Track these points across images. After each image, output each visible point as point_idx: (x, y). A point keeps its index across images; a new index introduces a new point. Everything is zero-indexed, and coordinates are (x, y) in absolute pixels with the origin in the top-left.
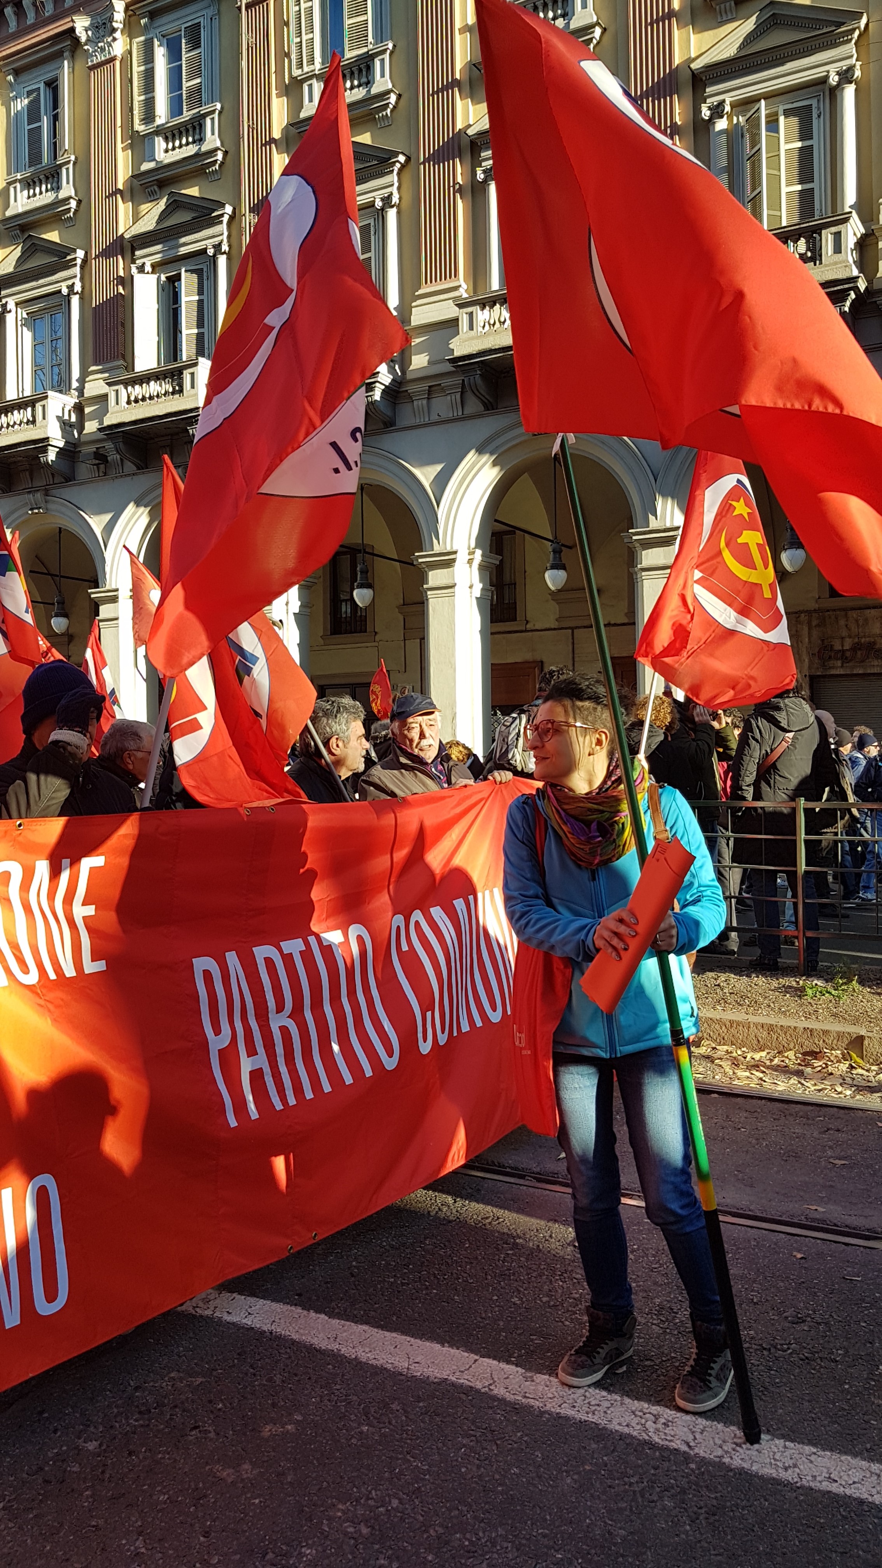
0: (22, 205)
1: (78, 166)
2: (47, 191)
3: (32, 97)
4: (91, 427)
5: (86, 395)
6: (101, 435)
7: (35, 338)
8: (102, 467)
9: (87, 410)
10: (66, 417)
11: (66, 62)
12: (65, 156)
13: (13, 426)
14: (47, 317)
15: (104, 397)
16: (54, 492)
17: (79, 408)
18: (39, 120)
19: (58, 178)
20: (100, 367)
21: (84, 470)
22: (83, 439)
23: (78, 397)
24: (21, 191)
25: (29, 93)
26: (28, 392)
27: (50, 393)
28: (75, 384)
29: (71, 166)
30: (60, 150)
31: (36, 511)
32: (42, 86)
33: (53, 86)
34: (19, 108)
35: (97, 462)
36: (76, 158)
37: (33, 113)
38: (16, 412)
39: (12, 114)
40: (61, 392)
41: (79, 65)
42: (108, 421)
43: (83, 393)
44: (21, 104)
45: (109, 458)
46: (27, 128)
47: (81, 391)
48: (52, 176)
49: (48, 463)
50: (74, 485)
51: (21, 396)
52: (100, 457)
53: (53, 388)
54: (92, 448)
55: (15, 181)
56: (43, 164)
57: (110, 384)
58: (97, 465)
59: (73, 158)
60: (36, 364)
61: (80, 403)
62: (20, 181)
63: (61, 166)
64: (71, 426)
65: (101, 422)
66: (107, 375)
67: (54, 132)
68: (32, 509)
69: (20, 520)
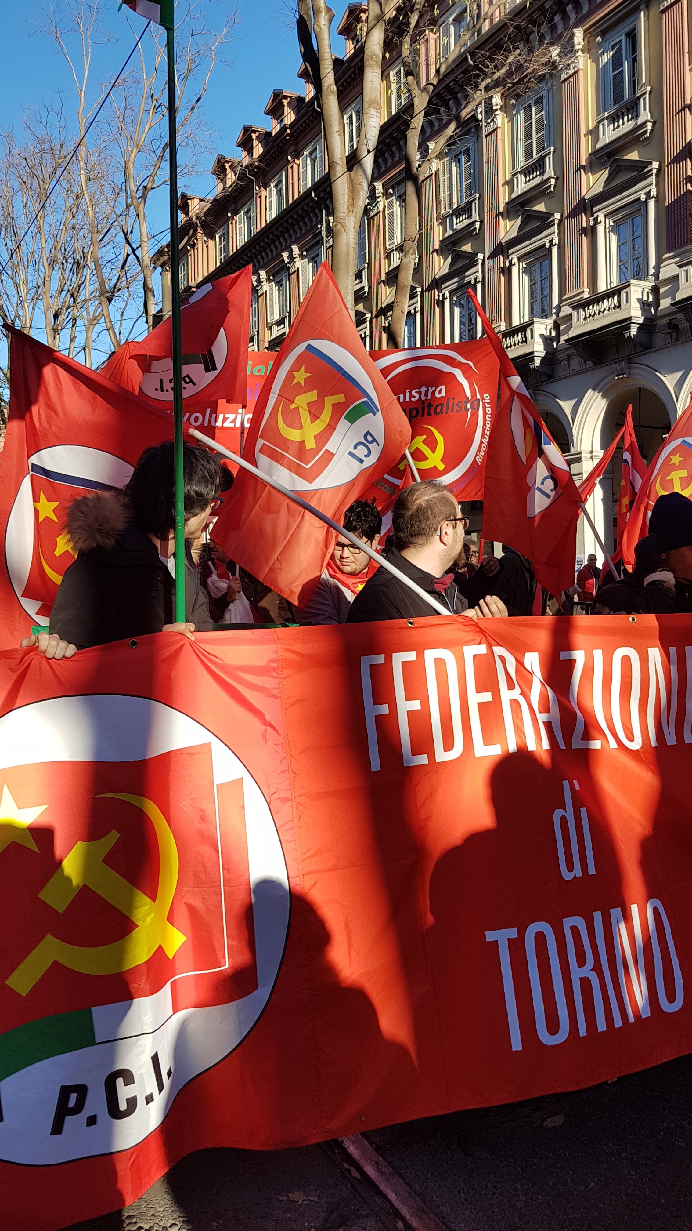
0: (608, 138)
1: (652, 94)
2: (628, 121)
3: (615, 49)
4: (665, 303)
5: (660, 279)
6: (673, 309)
7: (619, 240)
8: (674, 334)
9: (662, 290)
10: (645, 298)
11: (642, 13)
12: (643, 89)
13: (603, 312)
14: (629, 221)
15: (677, 277)
16: (635, 360)
17: (655, 290)
18: (621, 65)
19: (637, 108)
20: (673, 254)
21: (659, 339)
22: (658, 314)
23: (655, 281)
24: (608, 126)
25: (613, 47)
26: (615, 284)
27: (632, 282)
28: (652, 271)
29: (647, 95)
30: (638, 84)
31: (621, 376)
32: (623, 37)
33: (632, 36)
34: (606, 60)
35: (670, 331)
36: (651, 89)
37: (617, 62)
38: (605, 301)
39: (601, 67)
40: (640, 279)
41: (653, 12)
42: (679, 296)
43: (658, 277)
44: (607, 57)
45: (680, 327)
46: (612, 74)
47: (657, 276)
48: (632, 108)
49: (630, 337)
50: (651, 352)
51: (609, 287)
52: (673, 327)
53: (634, 277)
54: (667, 320)
55: (603, 120)
56: (625, 100)
57: (680, 266)
58: (670, 333)
59: (649, 88)
60: (620, 260)
61: (656, 285)
62: (607, 118)
63: (639, 98)
64: (649, 305)
65: (674, 298)
66: (678, 259)
67: (633, 72)
68: (618, 375)
69: (609, 385)
